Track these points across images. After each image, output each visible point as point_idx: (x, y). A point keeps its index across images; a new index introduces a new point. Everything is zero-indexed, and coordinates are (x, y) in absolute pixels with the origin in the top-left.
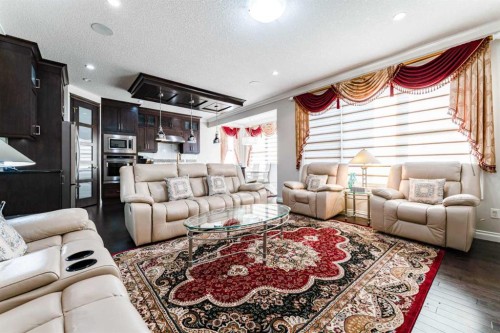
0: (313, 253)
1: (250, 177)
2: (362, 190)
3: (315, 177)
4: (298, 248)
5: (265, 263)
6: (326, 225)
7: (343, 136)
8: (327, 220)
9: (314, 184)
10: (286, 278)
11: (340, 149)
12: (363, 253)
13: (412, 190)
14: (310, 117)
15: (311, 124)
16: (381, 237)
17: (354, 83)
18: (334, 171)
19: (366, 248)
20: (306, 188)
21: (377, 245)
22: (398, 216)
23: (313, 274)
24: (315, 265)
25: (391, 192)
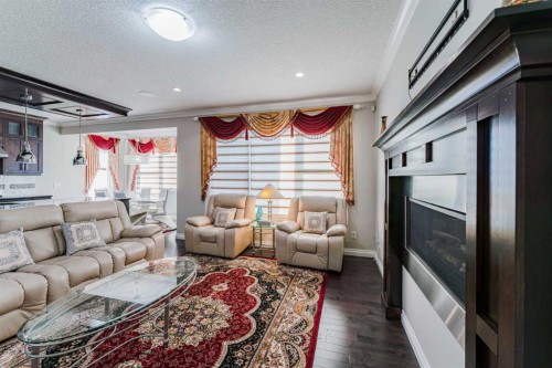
0: (223, 309)
1: (135, 209)
2: (268, 224)
3: (223, 210)
4: (206, 307)
5: (166, 344)
6: (234, 265)
7: (250, 167)
8: (236, 258)
9: (223, 218)
10: (195, 358)
11: (247, 180)
12: (271, 294)
13: (306, 222)
14: (218, 144)
15: (219, 151)
16: (285, 269)
17: (261, 116)
18: (243, 204)
19: (273, 286)
20: (213, 223)
21: (281, 279)
22: (297, 248)
23: (225, 339)
24: (228, 325)
25: (291, 225)
